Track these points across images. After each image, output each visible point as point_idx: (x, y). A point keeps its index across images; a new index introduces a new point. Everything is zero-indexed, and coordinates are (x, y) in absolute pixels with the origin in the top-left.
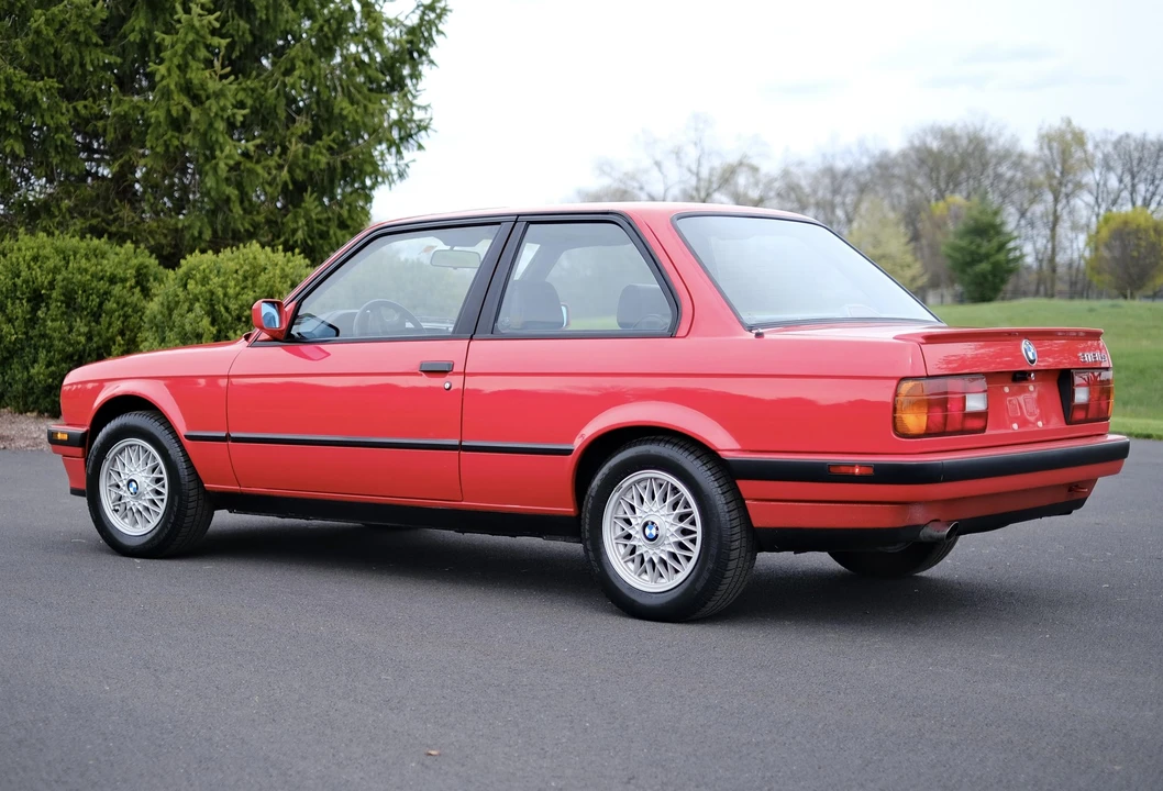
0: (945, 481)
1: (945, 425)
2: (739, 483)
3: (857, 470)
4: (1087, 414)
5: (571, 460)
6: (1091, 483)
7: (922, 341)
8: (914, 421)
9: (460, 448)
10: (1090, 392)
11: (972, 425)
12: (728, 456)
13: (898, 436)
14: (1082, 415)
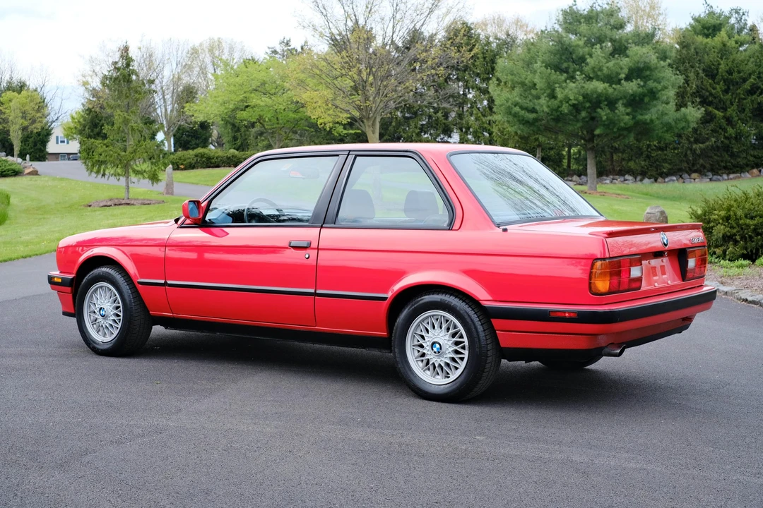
0: (621, 321)
1: (619, 286)
2: (493, 321)
3: (567, 315)
4: (694, 275)
5: (386, 304)
7: (606, 236)
8: (602, 285)
9: (315, 294)
10: (696, 262)
11: (634, 286)
12: (486, 304)
13: (592, 294)
14: (691, 275)
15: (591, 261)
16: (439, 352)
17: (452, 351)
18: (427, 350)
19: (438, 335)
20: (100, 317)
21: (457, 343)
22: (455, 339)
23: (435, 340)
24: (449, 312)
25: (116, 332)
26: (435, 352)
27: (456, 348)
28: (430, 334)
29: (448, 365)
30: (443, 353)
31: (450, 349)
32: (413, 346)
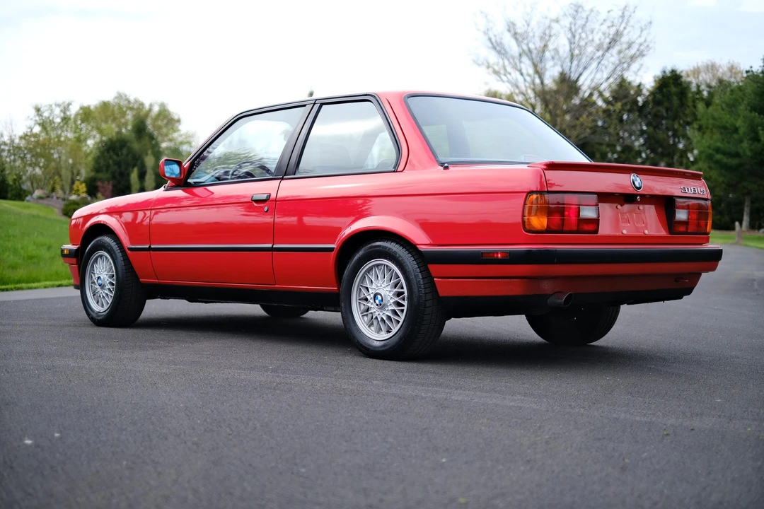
0: (557, 263)
1: (563, 225)
2: (430, 266)
3: (499, 255)
4: (687, 229)
5: (333, 254)
7: (545, 167)
8: (539, 222)
9: (272, 249)
10: (689, 214)
11: (586, 227)
12: (423, 248)
13: (526, 232)
14: (682, 229)
15: (525, 194)
16: (382, 306)
17: (394, 303)
18: (371, 304)
19: (381, 286)
20: (98, 287)
21: (399, 294)
22: (396, 290)
23: (378, 291)
24: (390, 260)
25: (110, 301)
26: (377, 305)
27: (397, 299)
28: (374, 286)
29: (389, 318)
30: (384, 305)
31: (392, 301)
32: (360, 300)
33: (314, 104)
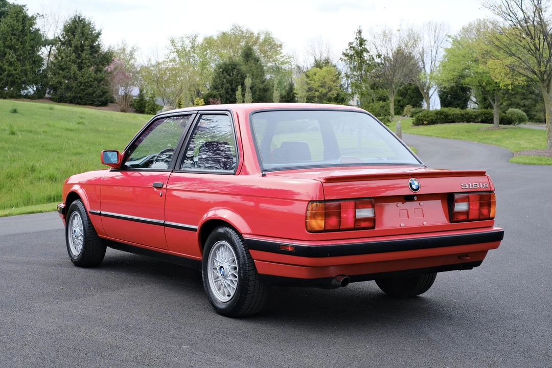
0: (331, 256)
1: (339, 225)
2: (251, 251)
3: (290, 248)
4: (468, 217)
5: (196, 234)
6: (484, 253)
7: (324, 181)
8: (318, 223)
9: (164, 225)
10: (469, 205)
11: (364, 224)
12: (246, 237)
13: (309, 231)
14: (463, 217)
15: (307, 203)
16: (224, 276)
19: (224, 261)
21: (234, 269)
22: (232, 265)
23: (222, 265)
25: (81, 248)
26: (222, 275)
27: (233, 272)
28: (220, 260)
29: (229, 285)
30: (226, 276)
31: (230, 273)
32: (214, 269)
33: (197, 114)
